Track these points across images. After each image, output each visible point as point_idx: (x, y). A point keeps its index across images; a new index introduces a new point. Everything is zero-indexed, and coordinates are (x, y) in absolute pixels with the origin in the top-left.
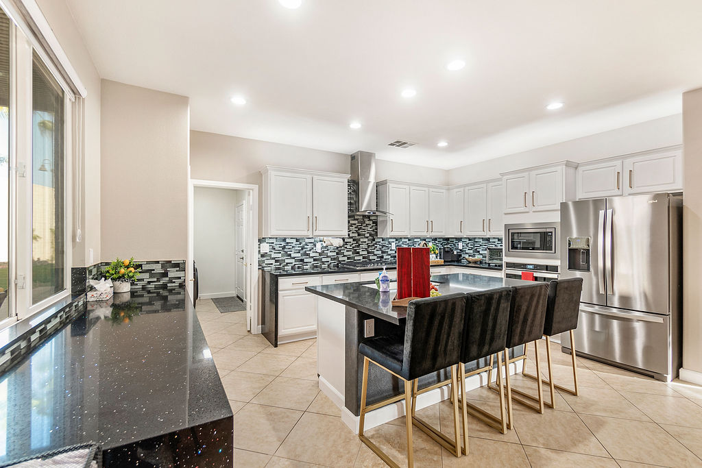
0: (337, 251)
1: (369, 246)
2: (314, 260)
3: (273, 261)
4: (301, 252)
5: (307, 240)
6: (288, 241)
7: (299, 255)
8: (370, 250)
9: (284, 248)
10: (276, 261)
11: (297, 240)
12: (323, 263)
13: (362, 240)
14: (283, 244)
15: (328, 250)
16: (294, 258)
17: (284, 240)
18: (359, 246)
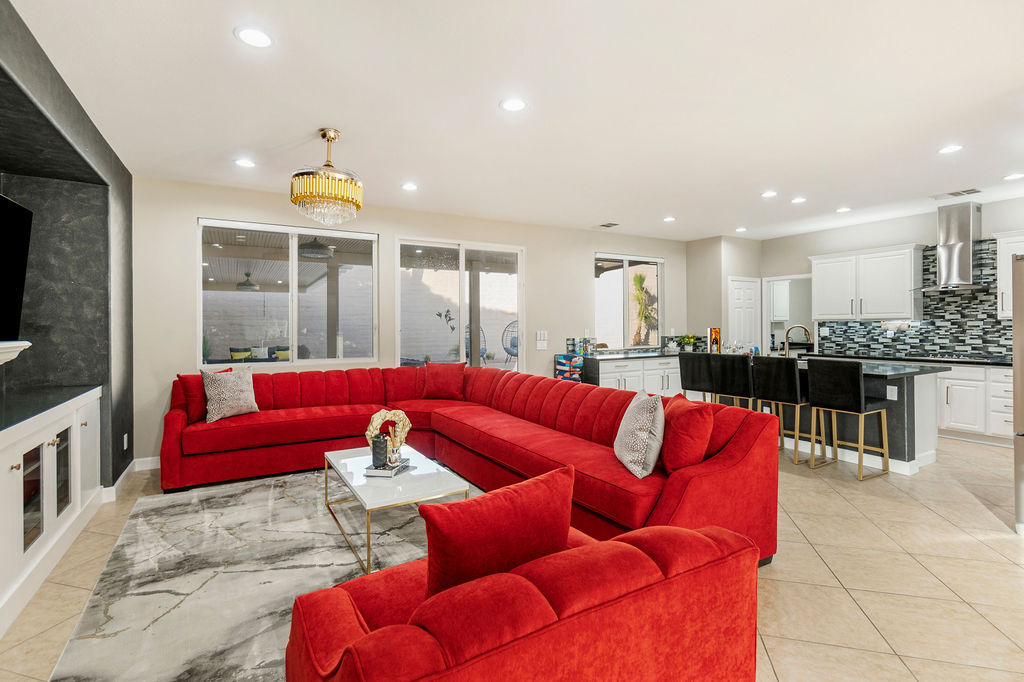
0: (921, 337)
1: (986, 333)
2: (885, 347)
3: (833, 345)
4: (868, 337)
5: (874, 324)
6: (849, 325)
7: (864, 340)
8: (988, 337)
9: (845, 331)
10: (837, 345)
11: (861, 324)
12: (898, 350)
13: (969, 323)
14: (845, 328)
15: (905, 336)
16: (858, 343)
17: (846, 324)
18: (964, 332)
